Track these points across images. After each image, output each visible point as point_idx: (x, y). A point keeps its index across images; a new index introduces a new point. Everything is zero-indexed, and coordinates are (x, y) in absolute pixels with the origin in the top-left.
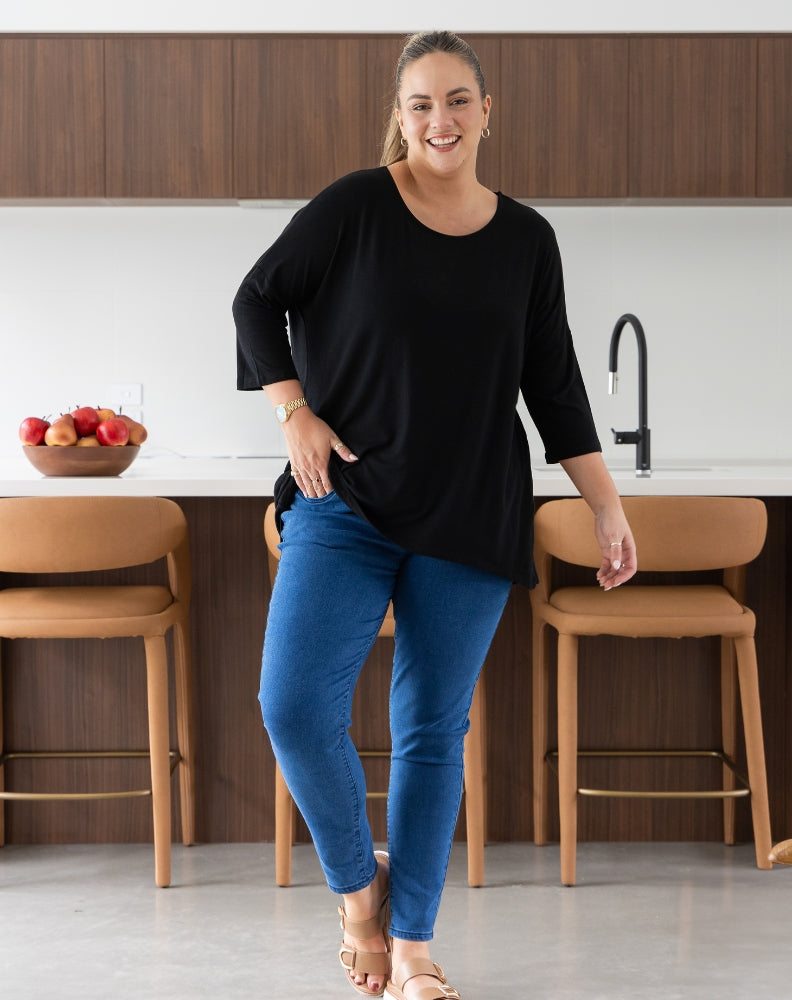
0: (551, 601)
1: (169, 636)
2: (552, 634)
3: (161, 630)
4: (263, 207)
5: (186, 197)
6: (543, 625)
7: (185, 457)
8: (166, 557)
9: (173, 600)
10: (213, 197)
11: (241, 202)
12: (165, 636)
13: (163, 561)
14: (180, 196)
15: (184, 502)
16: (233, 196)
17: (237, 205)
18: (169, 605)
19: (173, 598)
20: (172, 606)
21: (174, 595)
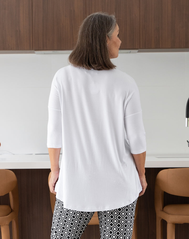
0: (164, 210)
1: (10, 225)
2: (164, 223)
3: (7, 223)
4: (44, 54)
5: (13, 50)
6: (160, 220)
7: (14, 154)
9: (12, 211)
10: (24, 50)
11: (36, 52)
12: (9, 225)
13: (8, 195)
14: (11, 49)
15: (16, 171)
16: (33, 50)
17: (35, 53)
18: (10, 213)
19: (12, 210)
20: (11, 213)
21: (12, 208)
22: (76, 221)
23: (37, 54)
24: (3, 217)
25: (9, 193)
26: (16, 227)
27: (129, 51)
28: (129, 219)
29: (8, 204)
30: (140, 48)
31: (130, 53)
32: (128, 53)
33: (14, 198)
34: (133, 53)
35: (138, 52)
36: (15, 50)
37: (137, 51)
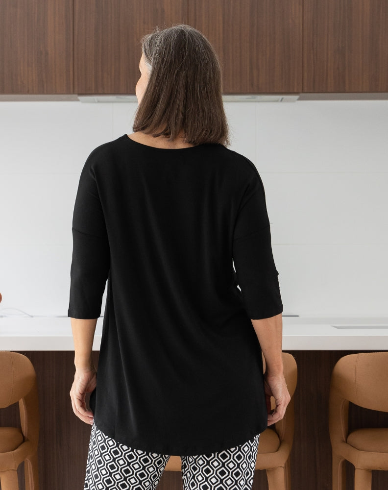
0: (349, 439)
1: (21, 471)
2: (349, 469)
3: (14, 465)
4: (99, 102)
5: (33, 93)
6: (341, 460)
7: (32, 317)
8: (18, 403)
9: (24, 440)
10: (56, 93)
11: (80, 98)
12: (17, 471)
13: (16, 406)
14: (28, 92)
15: (32, 355)
16: (74, 93)
17: (78, 100)
18: (20, 444)
19: (24, 437)
20: (23, 444)
21: (24, 435)
22: (136, 466)
23: (83, 102)
24: (5, 453)
25: (18, 402)
26: (32, 475)
27: (279, 97)
28: (245, 460)
29: (16, 425)
30: (303, 92)
31: (281, 100)
32: (277, 101)
33: (29, 412)
34: (288, 101)
35: (299, 99)
36: (36, 94)
37: (297, 97)
